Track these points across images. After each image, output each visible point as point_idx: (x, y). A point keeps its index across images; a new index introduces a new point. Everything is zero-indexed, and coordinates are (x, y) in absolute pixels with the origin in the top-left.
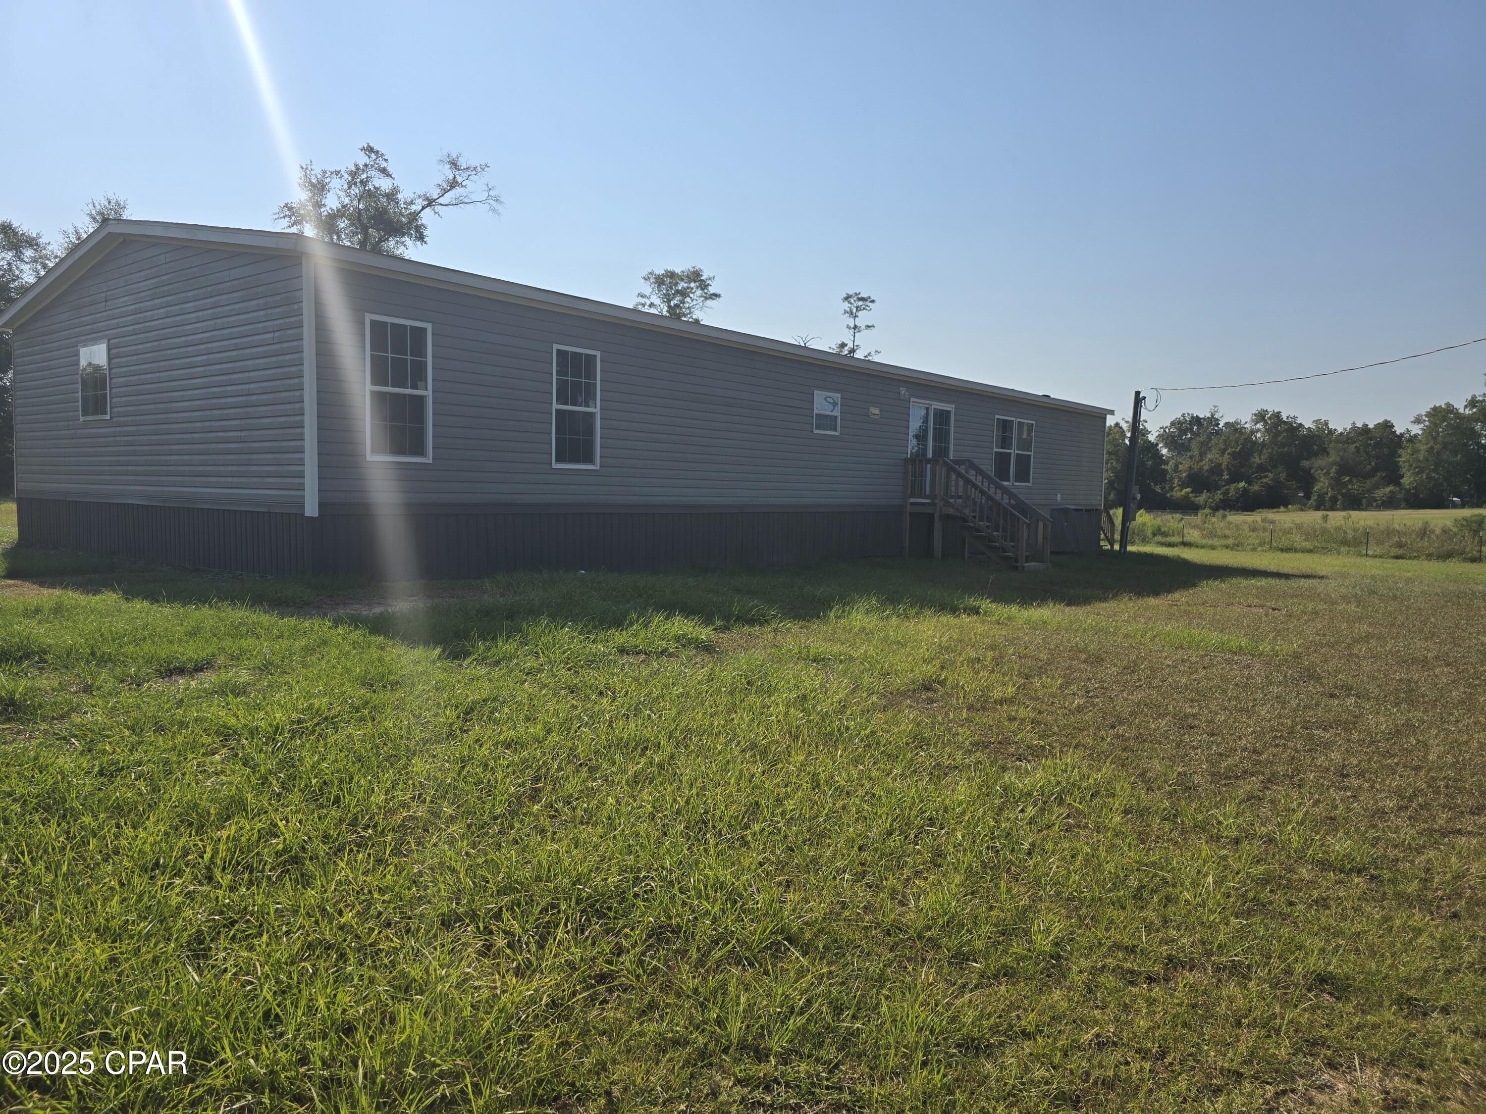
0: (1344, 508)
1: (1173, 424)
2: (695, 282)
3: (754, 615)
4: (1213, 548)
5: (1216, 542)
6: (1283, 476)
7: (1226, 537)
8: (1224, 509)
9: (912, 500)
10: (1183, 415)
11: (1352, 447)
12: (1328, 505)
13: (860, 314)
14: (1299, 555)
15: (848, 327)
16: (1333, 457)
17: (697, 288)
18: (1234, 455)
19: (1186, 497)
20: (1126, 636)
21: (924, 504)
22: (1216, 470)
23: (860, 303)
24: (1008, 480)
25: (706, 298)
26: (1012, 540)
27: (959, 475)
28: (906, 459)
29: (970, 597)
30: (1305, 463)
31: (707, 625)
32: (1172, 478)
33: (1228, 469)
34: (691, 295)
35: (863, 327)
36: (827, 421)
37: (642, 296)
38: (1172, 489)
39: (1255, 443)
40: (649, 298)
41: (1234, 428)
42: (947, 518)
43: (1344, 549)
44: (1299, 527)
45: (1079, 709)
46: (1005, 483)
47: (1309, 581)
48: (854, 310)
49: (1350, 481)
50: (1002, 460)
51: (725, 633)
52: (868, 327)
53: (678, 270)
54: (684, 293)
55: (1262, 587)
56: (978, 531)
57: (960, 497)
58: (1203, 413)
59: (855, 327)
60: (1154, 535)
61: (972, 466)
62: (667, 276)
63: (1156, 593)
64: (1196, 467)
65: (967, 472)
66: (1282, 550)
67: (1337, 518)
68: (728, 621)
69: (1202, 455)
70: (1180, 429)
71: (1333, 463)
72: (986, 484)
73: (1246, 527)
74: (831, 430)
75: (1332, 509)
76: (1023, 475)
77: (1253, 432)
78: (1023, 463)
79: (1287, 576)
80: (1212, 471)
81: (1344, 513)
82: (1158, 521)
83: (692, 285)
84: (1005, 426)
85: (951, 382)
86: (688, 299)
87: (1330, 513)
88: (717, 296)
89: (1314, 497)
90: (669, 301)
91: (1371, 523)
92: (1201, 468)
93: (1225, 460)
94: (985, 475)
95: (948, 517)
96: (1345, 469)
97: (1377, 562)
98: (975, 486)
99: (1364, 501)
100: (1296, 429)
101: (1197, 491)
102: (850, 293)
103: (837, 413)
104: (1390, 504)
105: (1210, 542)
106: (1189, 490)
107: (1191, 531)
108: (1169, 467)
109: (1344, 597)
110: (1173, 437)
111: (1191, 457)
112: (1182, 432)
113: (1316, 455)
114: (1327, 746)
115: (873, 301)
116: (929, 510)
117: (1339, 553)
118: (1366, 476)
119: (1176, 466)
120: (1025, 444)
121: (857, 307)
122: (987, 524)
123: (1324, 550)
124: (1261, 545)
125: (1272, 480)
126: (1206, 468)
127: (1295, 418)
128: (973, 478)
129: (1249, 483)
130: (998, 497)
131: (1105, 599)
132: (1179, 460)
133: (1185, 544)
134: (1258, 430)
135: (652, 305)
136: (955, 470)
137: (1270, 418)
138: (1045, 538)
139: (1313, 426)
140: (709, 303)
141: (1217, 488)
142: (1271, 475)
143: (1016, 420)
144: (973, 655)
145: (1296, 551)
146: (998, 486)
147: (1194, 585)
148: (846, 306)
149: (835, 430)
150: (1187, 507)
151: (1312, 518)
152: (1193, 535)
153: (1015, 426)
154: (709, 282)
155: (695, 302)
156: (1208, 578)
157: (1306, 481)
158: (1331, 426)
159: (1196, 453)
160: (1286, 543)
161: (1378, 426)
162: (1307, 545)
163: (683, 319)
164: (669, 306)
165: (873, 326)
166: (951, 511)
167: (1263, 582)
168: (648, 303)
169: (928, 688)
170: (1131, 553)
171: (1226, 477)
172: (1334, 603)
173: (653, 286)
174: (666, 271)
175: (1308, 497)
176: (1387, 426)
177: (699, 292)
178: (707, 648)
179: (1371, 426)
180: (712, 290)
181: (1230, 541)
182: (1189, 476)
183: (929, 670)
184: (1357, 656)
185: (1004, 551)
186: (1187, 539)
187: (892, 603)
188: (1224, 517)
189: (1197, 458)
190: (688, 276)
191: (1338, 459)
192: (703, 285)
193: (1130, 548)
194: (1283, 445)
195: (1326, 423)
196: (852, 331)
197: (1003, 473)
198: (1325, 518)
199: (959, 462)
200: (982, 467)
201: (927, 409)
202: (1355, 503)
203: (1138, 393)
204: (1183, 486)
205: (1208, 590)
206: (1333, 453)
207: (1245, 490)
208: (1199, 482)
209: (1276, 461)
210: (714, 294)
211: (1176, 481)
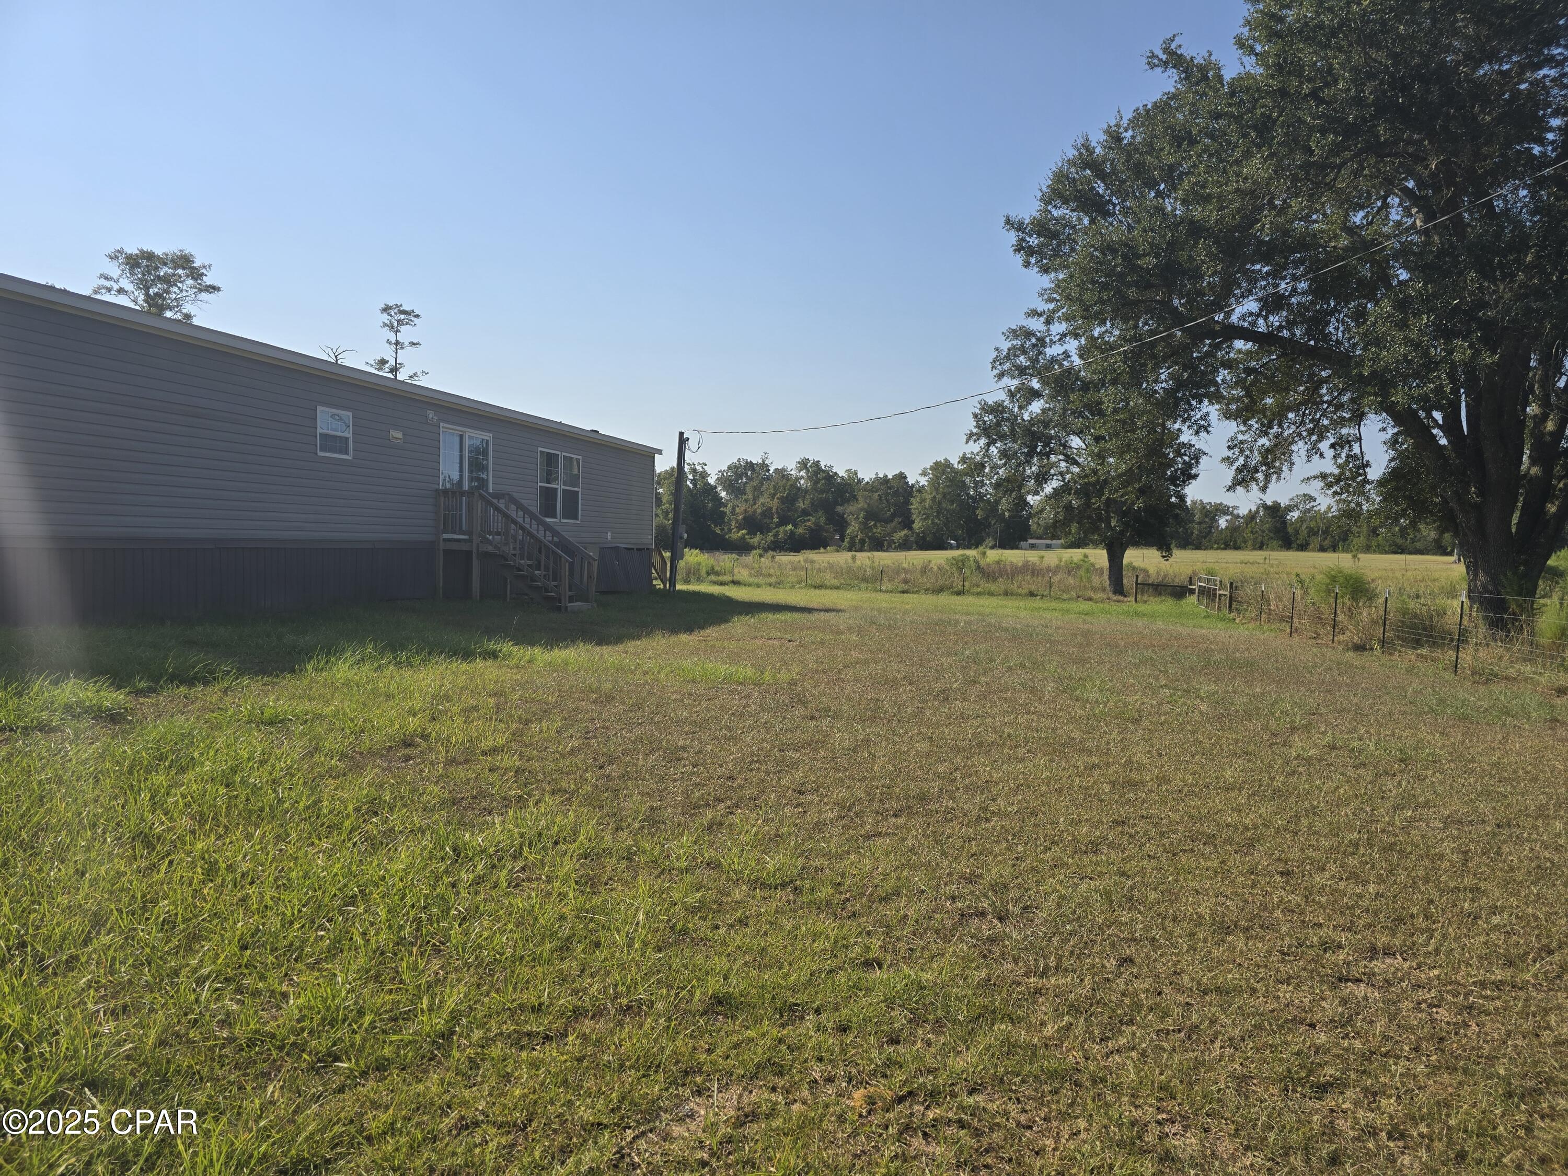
0: (871, 550)
1: (729, 468)
2: (184, 269)
3: (197, 673)
4: (758, 586)
5: (761, 580)
6: (823, 520)
7: (770, 575)
8: (773, 550)
9: (446, 536)
10: (739, 460)
11: (876, 496)
12: (858, 546)
13: (402, 328)
14: (828, 592)
15: (389, 342)
16: (862, 504)
17: (187, 276)
18: (783, 500)
19: (743, 538)
20: (645, 673)
21: (458, 540)
22: (767, 513)
23: (402, 317)
24: (555, 516)
25: (200, 291)
26: (555, 579)
27: (497, 509)
28: (437, 490)
29: (489, 640)
30: (839, 509)
31: (119, 688)
32: (730, 520)
33: (777, 513)
34: (180, 285)
35: (407, 344)
36: (334, 443)
37: (107, 278)
38: (730, 530)
39: (799, 489)
40: (117, 281)
41: (781, 472)
42: (485, 556)
43: (863, 585)
44: (831, 566)
45: (572, 752)
46: (548, 520)
47: (827, 614)
48: (395, 324)
49: (875, 525)
50: (548, 496)
51: (148, 697)
52: (412, 344)
53: (159, 252)
54: (168, 281)
55: (786, 621)
56: (519, 570)
57: (498, 534)
58: (756, 460)
59: (397, 343)
60: (708, 574)
61: (513, 501)
62: (143, 257)
63: (690, 630)
64: (750, 510)
65: (507, 507)
66: (815, 587)
67: (864, 559)
68: (157, 682)
69: (755, 499)
70: (736, 473)
71: (862, 509)
72: (528, 520)
73: (789, 567)
74: (341, 452)
75: (861, 550)
76: (571, 511)
77: (798, 479)
78: (571, 499)
79: (809, 610)
80: (763, 514)
81: (869, 554)
82: (712, 561)
83: (180, 271)
84: (551, 460)
85: (488, 409)
86: (175, 289)
87: (858, 554)
88: (213, 289)
89: (847, 540)
90: (147, 288)
91: (889, 562)
92: (755, 512)
93: (775, 504)
94: (526, 511)
95: (487, 555)
96: (871, 515)
97: (887, 596)
98: (515, 522)
99: (885, 543)
100: (832, 477)
101: (752, 533)
102: (390, 304)
103: (349, 434)
104: (905, 546)
105: (756, 580)
106: (744, 531)
107: (742, 571)
108: (728, 510)
109: (850, 628)
110: (731, 481)
111: (746, 501)
112: (739, 476)
113: (848, 501)
114: (795, 765)
115: (417, 316)
116: (465, 547)
117: (860, 589)
118: (887, 521)
119: (734, 509)
120: (573, 481)
121: (398, 321)
122: (529, 562)
123: (848, 587)
124: (799, 583)
125: (814, 523)
126: (759, 511)
128: (513, 514)
129: (795, 526)
130: (540, 535)
131: (639, 637)
132: (736, 503)
133: (735, 583)
134: (802, 477)
135: (121, 291)
136: (492, 504)
137: (811, 467)
138: (590, 577)
139: (845, 475)
140: (204, 296)
141: (769, 530)
142: (813, 519)
143: (561, 454)
144: (473, 702)
145: (826, 588)
146: (541, 523)
147: (727, 621)
148: (385, 318)
149: (347, 453)
150: (742, 548)
151: (842, 558)
152: (743, 574)
153: (561, 461)
154: (203, 271)
155: (184, 294)
156: (740, 613)
157: (841, 524)
158: (859, 476)
159: (751, 497)
160: (818, 581)
161: (895, 477)
162: (835, 582)
163: (168, 314)
164: (147, 294)
165: (419, 344)
166: (490, 549)
167: (788, 616)
168: (116, 287)
169: (408, 744)
170: (680, 591)
171: (776, 520)
172: (840, 632)
173: (122, 267)
174: (142, 251)
175: (842, 539)
176: (901, 477)
177: (190, 282)
178: (114, 718)
179: (890, 477)
180: (208, 281)
181: (773, 580)
182: (744, 518)
183: (413, 723)
184: (843, 681)
185: (547, 591)
186: (736, 578)
187: (394, 650)
188: (773, 557)
189: (751, 502)
190: (172, 260)
191: (865, 506)
192: (196, 274)
193: (679, 587)
194: (822, 492)
195: (856, 473)
196: (393, 347)
197: (549, 510)
198: (854, 558)
199: (498, 496)
200: (523, 501)
201: (461, 437)
202: (878, 545)
203: (681, 434)
204: (740, 528)
205: (739, 625)
206: (861, 499)
207: (792, 532)
208: (753, 524)
209: (816, 506)
210: (210, 286)
211: (733, 523)
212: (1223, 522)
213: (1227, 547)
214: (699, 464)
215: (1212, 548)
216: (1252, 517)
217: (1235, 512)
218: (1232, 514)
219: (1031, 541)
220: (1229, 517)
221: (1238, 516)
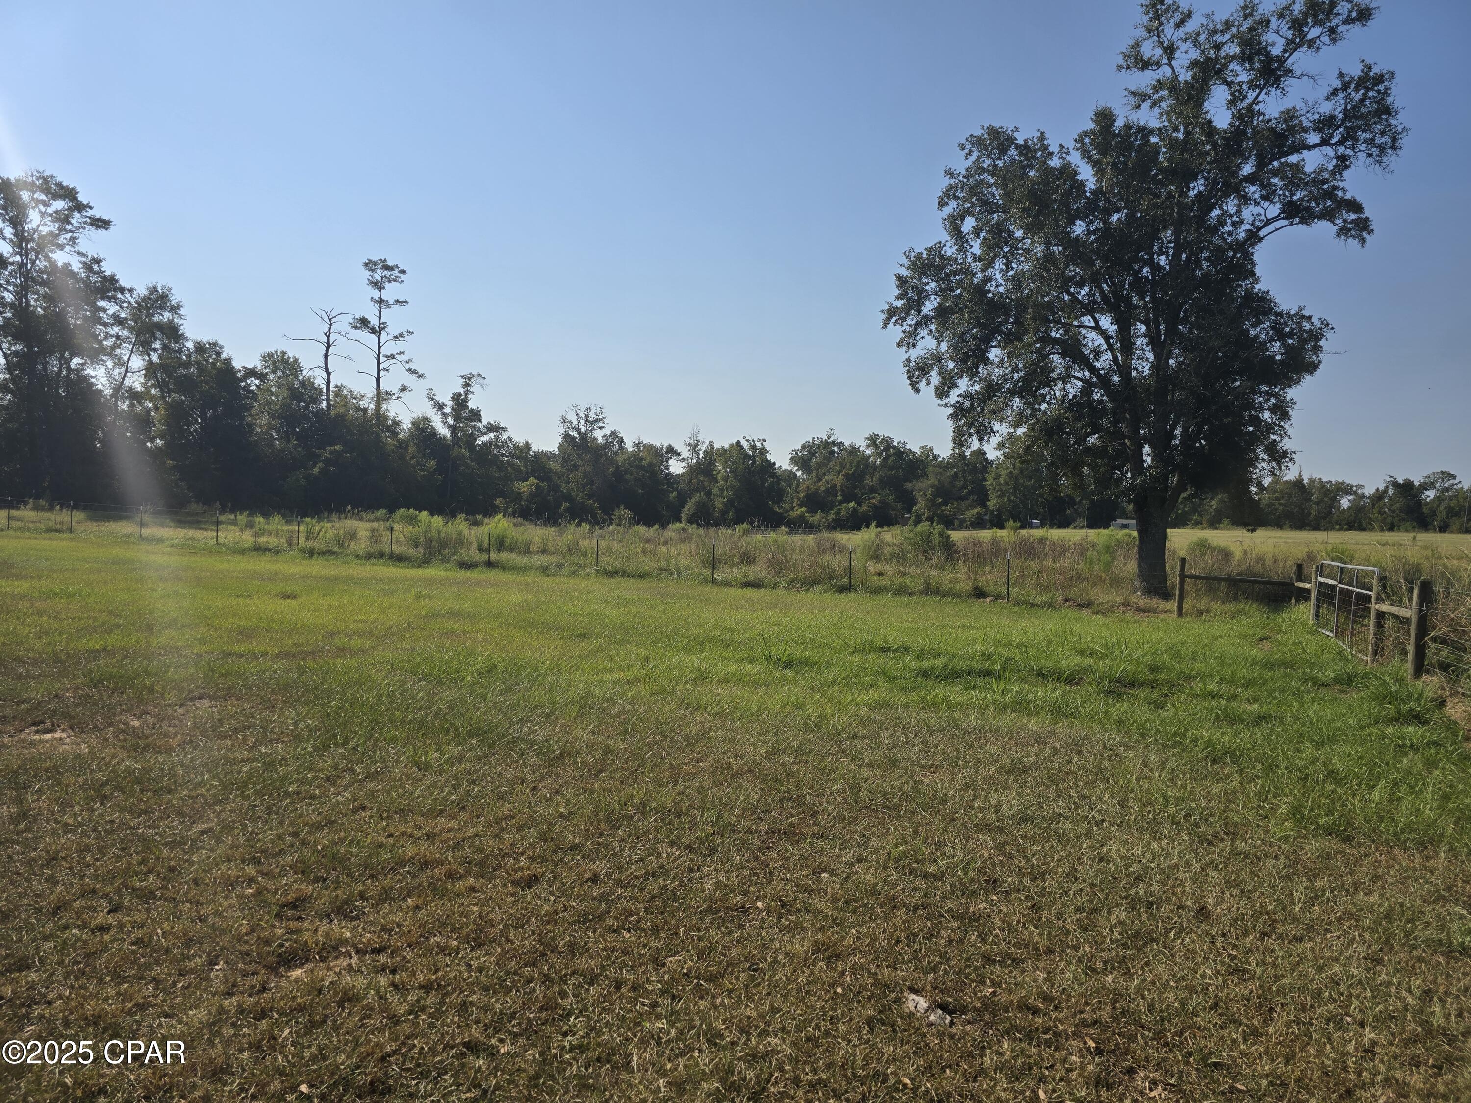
1: (803, 447)
6: (889, 497)
8: (834, 528)
10: (814, 440)
11: (951, 472)
13: (387, 285)
15: (371, 300)
16: (932, 480)
18: (848, 476)
19: (802, 516)
22: (832, 490)
23: (387, 272)
30: (908, 486)
32: (792, 498)
33: (842, 490)
35: (391, 302)
38: (790, 508)
39: (867, 466)
41: (850, 451)
48: (379, 281)
49: (944, 503)
52: (397, 301)
59: (381, 301)
64: (813, 488)
70: (809, 451)
71: (932, 486)
77: (866, 455)
80: (827, 491)
89: (914, 516)
92: (818, 489)
93: (839, 480)
96: (941, 491)
99: (956, 523)
100: (904, 453)
101: (812, 511)
102: (374, 259)
104: (979, 524)
106: (803, 509)
110: (803, 461)
112: (809, 455)
113: (918, 478)
115: (404, 272)
118: (960, 498)
121: (383, 277)
125: (880, 501)
126: (823, 488)
127: (905, 443)
129: (859, 504)
134: (871, 454)
137: (881, 443)
139: (919, 452)
141: (831, 508)
142: (879, 496)
148: (368, 274)
150: (802, 527)
157: (909, 501)
158: (935, 452)
161: (974, 455)
165: (405, 302)
171: (839, 498)
176: (980, 453)
179: (967, 453)
182: (806, 496)
191: (936, 483)
194: (891, 468)
195: (931, 450)
196: (377, 306)
204: (801, 506)
206: (933, 477)
207: (854, 510)
208: (814, 502)
209: (885, 482)
210: (99, 220)
211: (795, 501)
212: (1345, 503)
213: (1351, 527)
214: (759, 440)
215: (1333, 529)
216: (1379, 496)
217: (1360, 491)
218: (1355, 493)
219: (1119, 521)
220: (1351, 497)
221: (1363, 496)
